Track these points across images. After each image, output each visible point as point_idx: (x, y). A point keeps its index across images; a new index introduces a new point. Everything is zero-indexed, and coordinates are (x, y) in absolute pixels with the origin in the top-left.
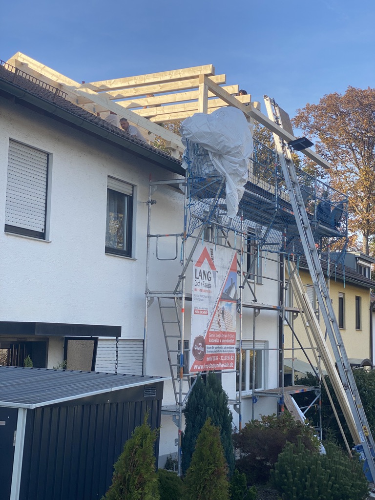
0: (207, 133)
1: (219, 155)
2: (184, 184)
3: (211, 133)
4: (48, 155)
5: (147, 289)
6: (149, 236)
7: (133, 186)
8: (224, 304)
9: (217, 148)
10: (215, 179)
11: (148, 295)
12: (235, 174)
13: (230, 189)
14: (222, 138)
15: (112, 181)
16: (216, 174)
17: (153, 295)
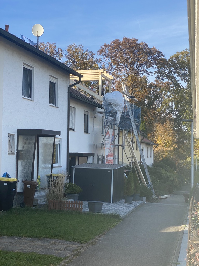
0: (112, 100)
1: (115, 105)
2: (104, 113)
3: (113, 100)
4: (74, 108)
5: (93, 142)
6: (93, 127)
7: (88, 112)
8: (111, 145)
9: (115, 104)
10: (113, 112)
11: (94, 144)
12: (119, 111)
13: (118, 115)
14: (116, 101)
15: (85, 112)
16: (113, 110)
17: (95, 144)
